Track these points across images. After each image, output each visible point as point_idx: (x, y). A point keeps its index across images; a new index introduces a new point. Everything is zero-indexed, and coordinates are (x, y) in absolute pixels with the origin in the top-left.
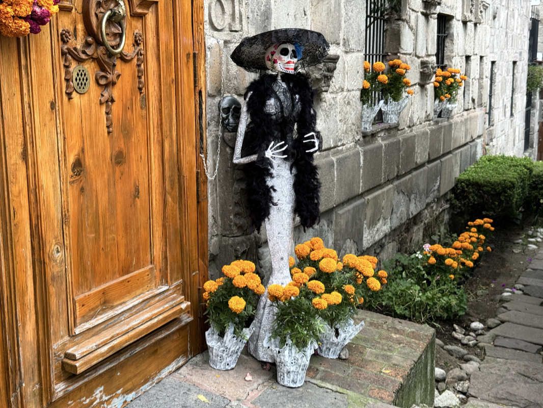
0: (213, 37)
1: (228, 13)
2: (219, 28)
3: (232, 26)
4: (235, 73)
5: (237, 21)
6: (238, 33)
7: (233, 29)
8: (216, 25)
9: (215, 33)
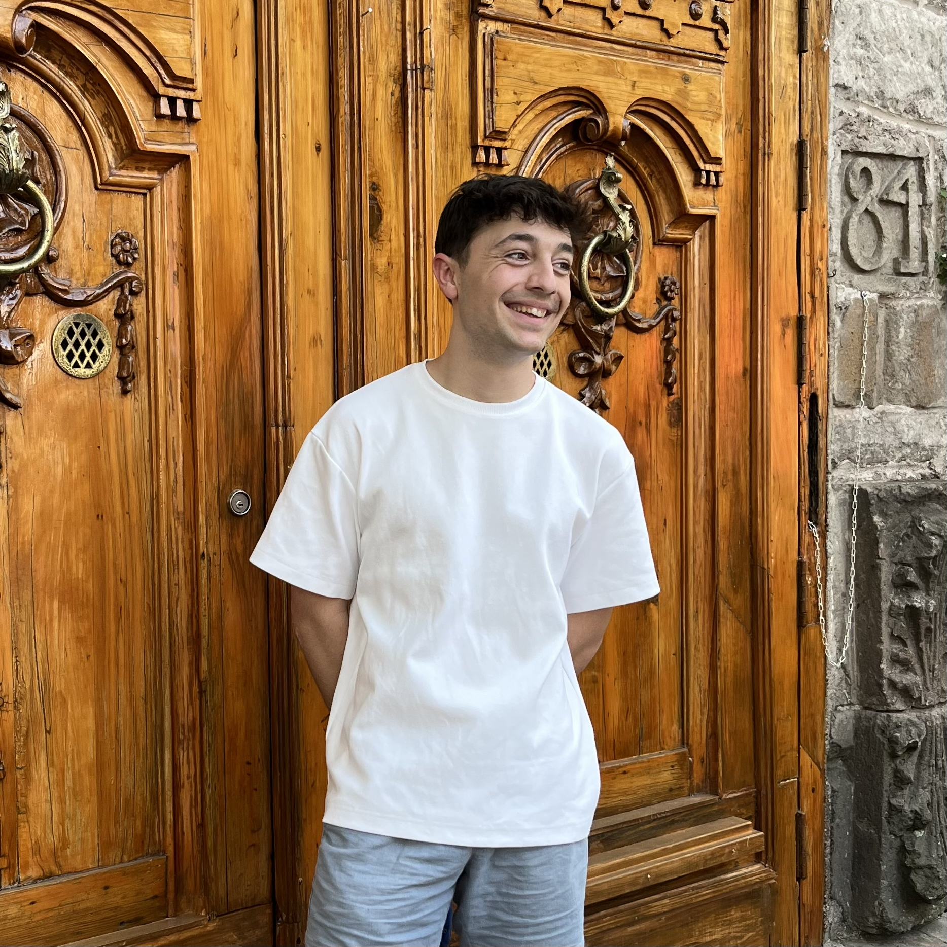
0: (851, 286)
1: (891, 239)
2: (866, 268)
3: (899, 263)
4: (905, 361)
5: (915, 253)
6: (915, 279)
7: (903, 270)
8: (859, 262)
9: (857, 278)
